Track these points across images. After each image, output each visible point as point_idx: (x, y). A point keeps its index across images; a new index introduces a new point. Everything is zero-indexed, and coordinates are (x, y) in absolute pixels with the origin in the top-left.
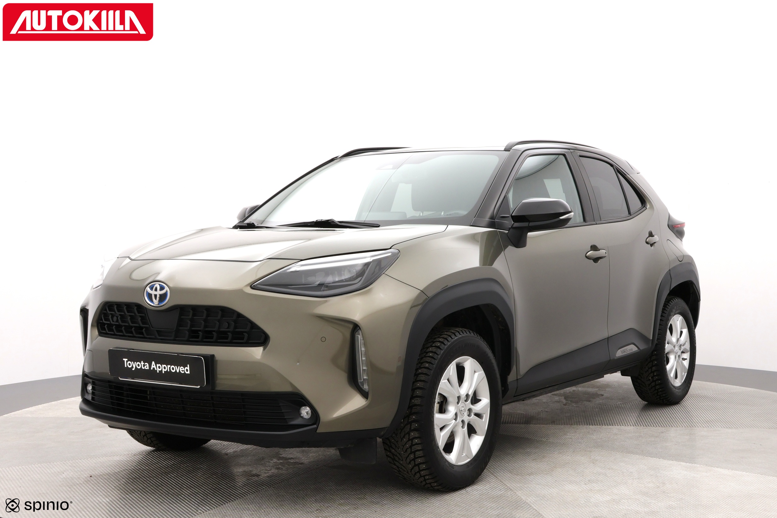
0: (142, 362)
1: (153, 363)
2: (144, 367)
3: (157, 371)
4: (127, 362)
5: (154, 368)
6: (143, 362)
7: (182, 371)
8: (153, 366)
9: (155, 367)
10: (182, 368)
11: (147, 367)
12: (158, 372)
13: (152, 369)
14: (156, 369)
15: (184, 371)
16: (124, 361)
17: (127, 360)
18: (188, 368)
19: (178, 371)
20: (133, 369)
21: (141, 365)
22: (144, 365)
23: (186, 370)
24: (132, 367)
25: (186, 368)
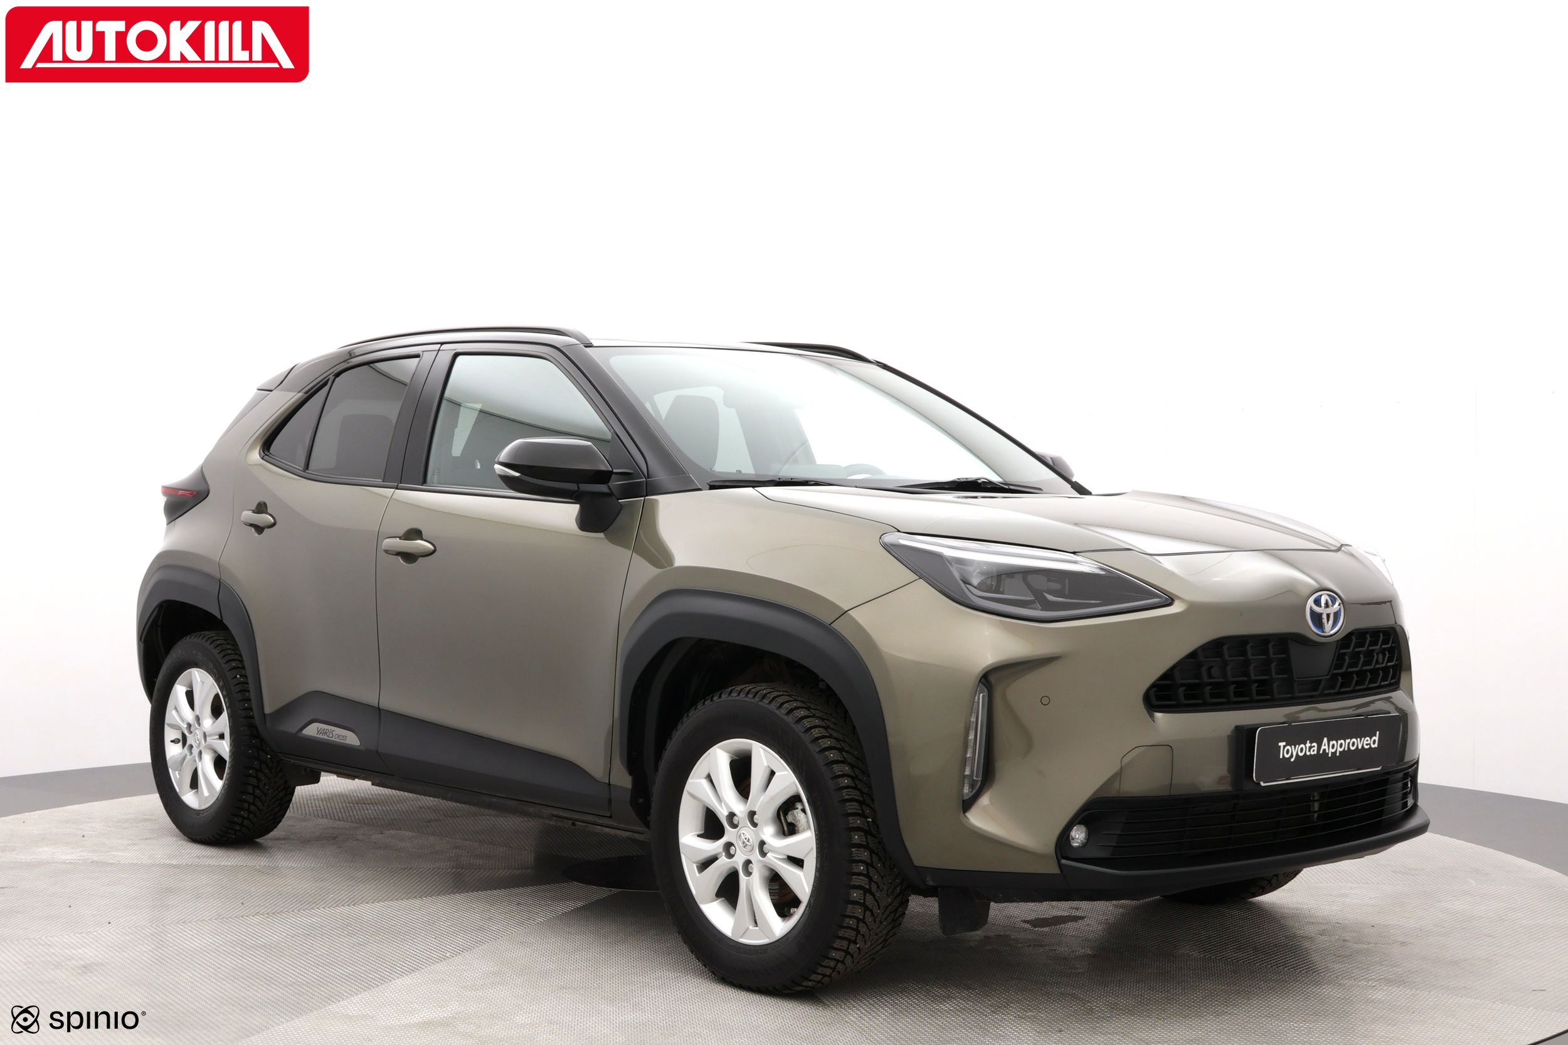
0: (1308, 742)
1: (1325, 740)
2: (1309, 751)
3: (1328, 753)
4: (1284, 747)
5: (1324, 750)
6: (1310, 743)
7: (1367, 745)
8: (1325, 745)
9: (1326, 747)
10: (1367, 741)
11: (1314, 751)
12: (1330, 755)
13: (1321, 752)
14: (1327, 751)
15: (1370, 744)
16: (1280, 746)
17: (1284, 743)
18: (1376, 738)
19: (1360, 747)
20: (1292, 760)
21: (1306, 747)
22: (1310, 748)
23: (1370, 742)
24: (1292, 756)
25: (1374, 738)
